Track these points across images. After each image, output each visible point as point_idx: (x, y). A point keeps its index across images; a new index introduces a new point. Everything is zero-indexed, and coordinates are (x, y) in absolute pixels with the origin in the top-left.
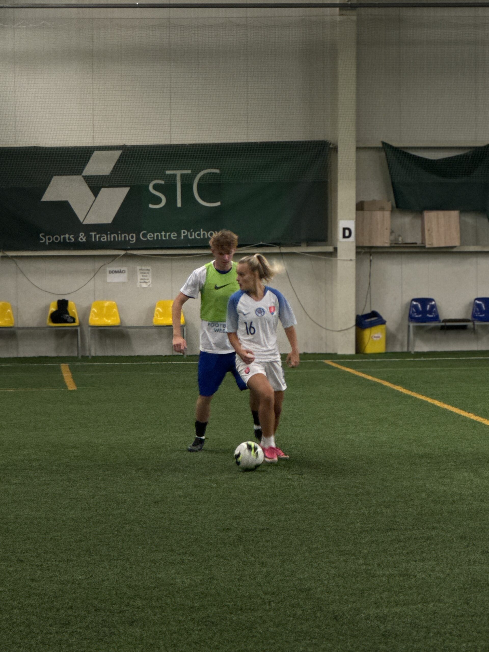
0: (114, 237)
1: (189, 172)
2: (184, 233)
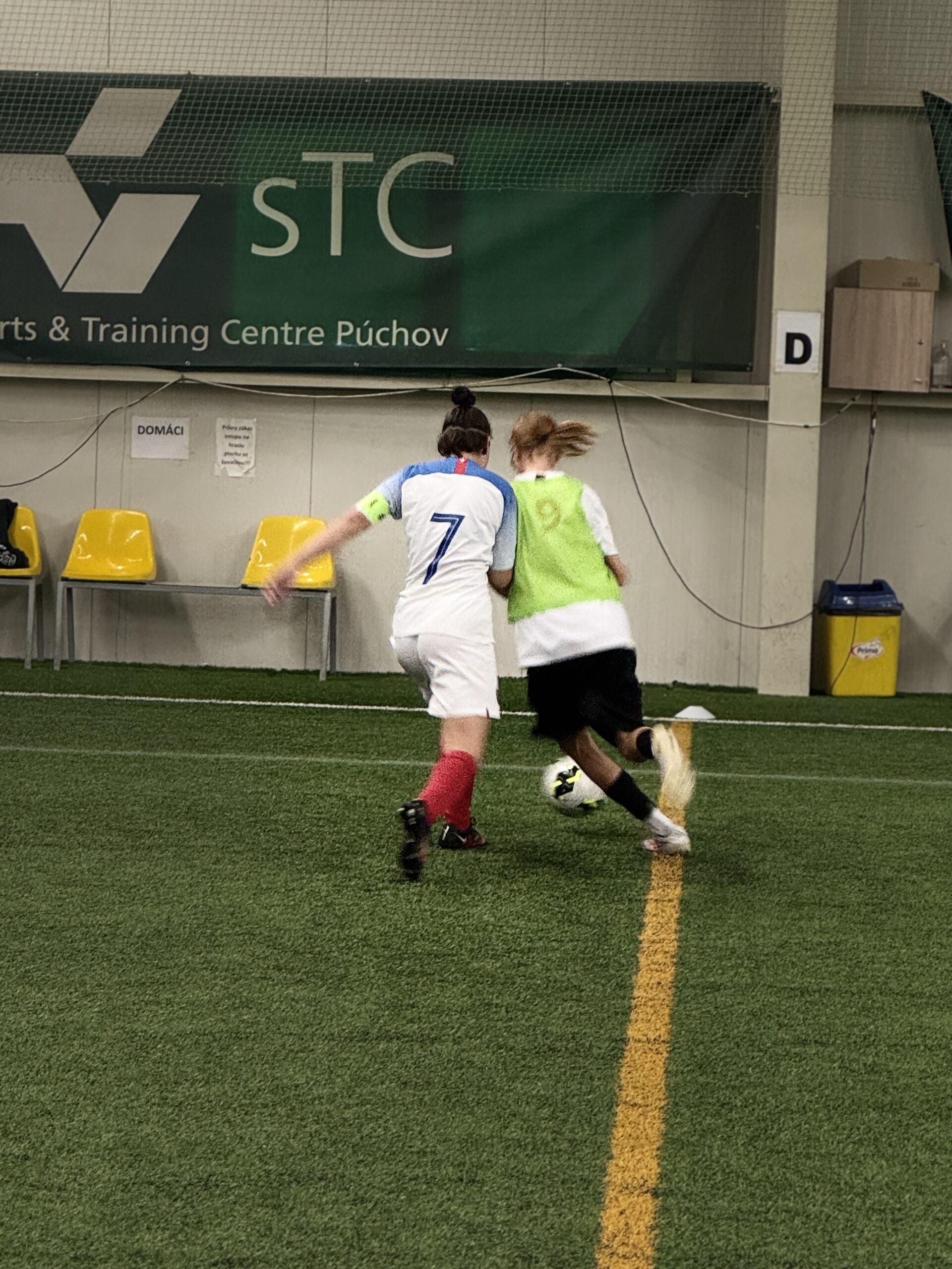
0: (149, 332)
1: (367, 158)
2: (344, 329)
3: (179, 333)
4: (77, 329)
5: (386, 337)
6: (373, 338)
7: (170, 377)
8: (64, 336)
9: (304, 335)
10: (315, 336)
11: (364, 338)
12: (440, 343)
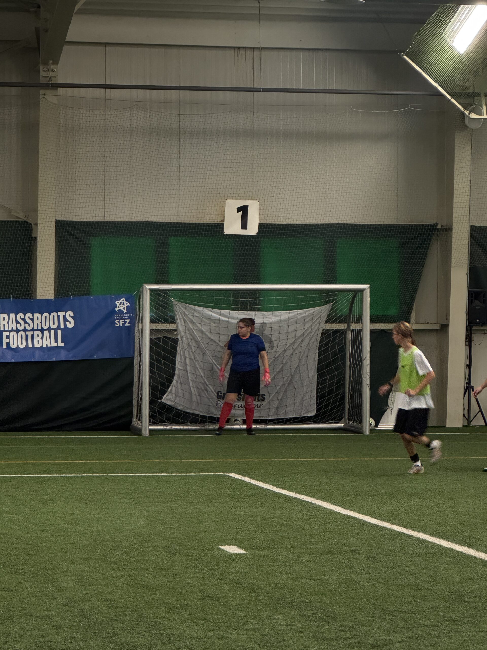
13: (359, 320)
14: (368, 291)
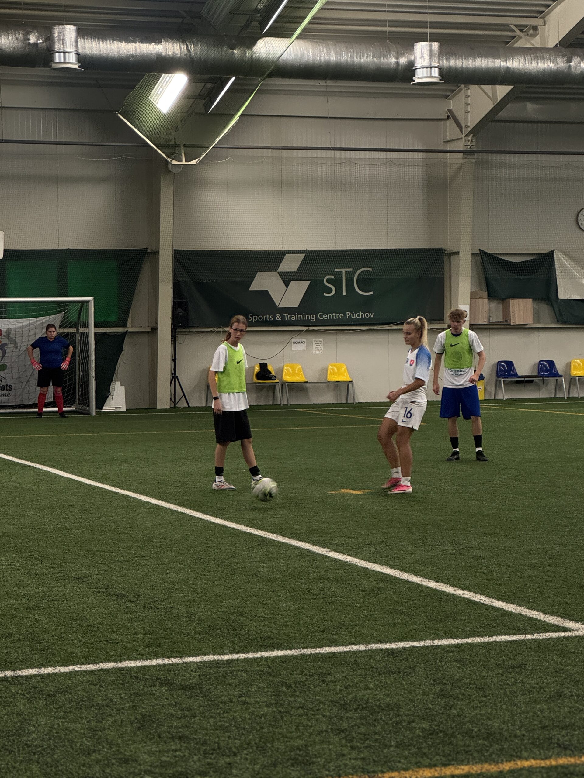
0: (300, 317)
1: (351, 269)
2: (348, 314)
3: (308, 317)
4: (283, 317)
5: (359, 316)
6: (355, 316)
7: (305, 328)
8: (280, 319)
9: (338, 316)
10: (341, 316)
11: (353, 316)
12: (372, 317)
13: (86, 325)
14: (93, 302)
